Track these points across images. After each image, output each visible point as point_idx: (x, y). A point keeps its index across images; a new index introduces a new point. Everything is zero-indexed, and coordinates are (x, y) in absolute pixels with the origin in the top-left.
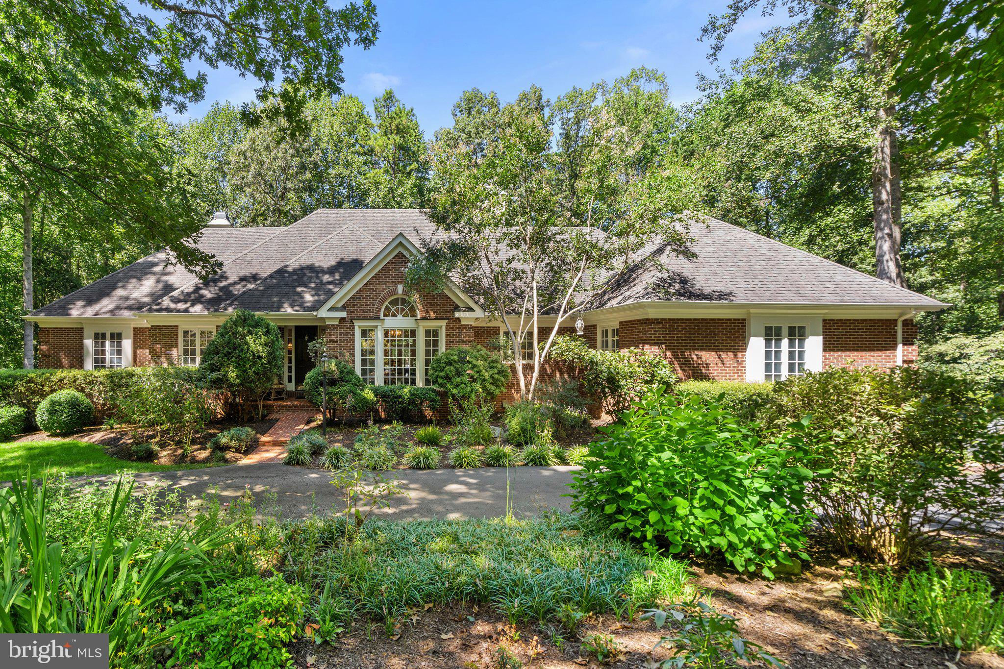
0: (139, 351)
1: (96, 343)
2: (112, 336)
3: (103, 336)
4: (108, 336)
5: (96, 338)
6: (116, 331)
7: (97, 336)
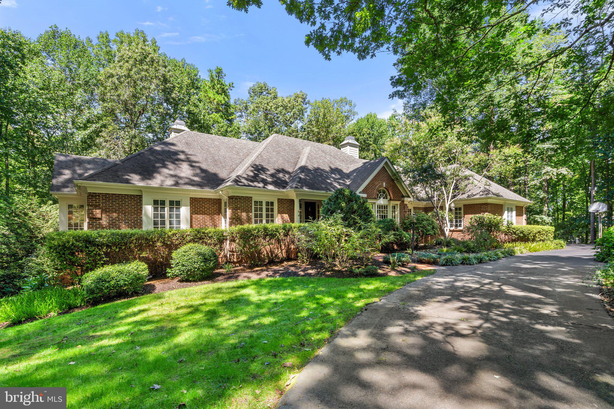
0: (194, 216)
1: (156, 209)
2: (171, 203)
3: (163, 203)
4: (167, 203)
5: (154, 204)
6: (175, 199)
7: (156, 202)
